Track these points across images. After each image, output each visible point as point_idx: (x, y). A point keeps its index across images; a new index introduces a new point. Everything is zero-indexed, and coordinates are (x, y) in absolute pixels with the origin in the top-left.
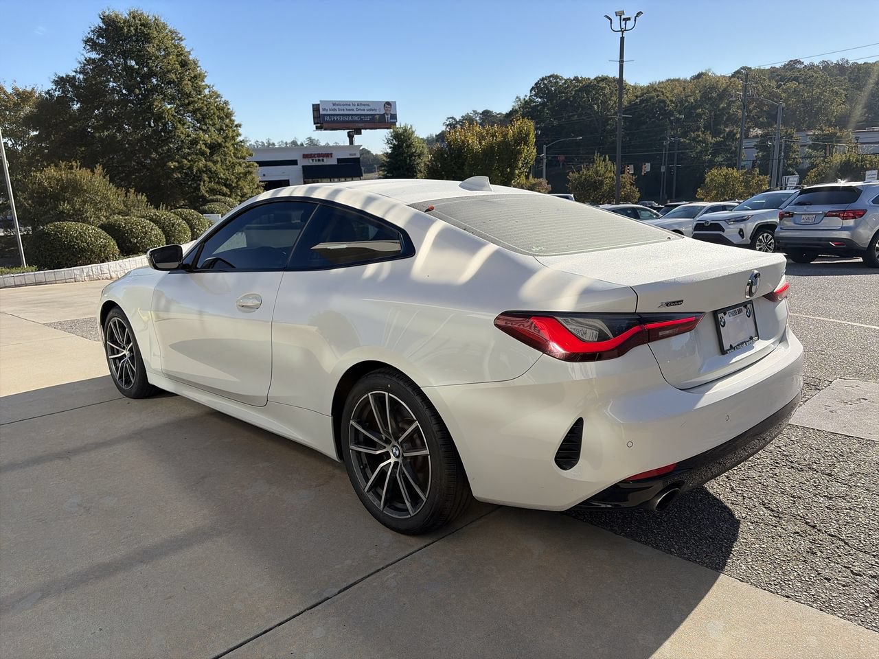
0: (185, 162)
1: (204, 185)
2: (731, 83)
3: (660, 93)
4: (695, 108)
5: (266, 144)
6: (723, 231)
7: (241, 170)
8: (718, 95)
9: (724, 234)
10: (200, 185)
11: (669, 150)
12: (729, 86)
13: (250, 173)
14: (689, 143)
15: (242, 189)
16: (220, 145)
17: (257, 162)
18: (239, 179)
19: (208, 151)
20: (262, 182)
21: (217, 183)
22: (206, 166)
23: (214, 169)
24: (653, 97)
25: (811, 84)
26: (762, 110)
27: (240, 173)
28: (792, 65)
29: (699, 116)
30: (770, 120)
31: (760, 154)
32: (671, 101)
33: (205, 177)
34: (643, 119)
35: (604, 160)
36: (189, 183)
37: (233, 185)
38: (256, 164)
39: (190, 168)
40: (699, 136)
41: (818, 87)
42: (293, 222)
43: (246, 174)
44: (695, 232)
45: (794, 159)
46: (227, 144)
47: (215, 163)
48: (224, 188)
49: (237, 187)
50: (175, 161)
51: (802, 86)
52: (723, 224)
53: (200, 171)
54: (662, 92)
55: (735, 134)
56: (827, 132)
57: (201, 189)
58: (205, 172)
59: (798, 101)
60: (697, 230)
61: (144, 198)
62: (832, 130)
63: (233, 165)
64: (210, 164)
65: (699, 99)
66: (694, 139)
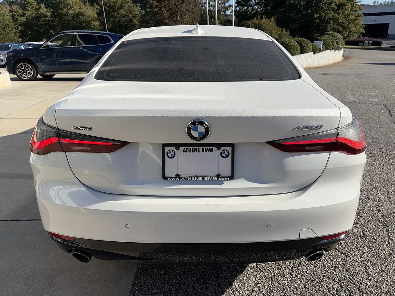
0: (323, 14)
1: (330, 26)
5: (390, 3)
7: (353, 17)
10: (328, 26)
13: (357, 19)
15: (350, 28)
16: (344, 5)
17: (364, 14)
18: (350, 23)
19: (336, 8)
20: (364, 24)
21: (338, 24)
22: (333, 16)
23: (337, 17)
27: (352, 20)
33: (332, 22)
36: (323, 25)
37: (346, 26)
38: (363, 15)
39: (325, 17)
42: (382, 46)
43: (354, 20)
46: (348, 4)
47: (339, 14)
48: (340, 28)
49: (348, 27)
50: (318, 14)
53: (330, 19)
57: (328, 28)
58: (332, 19)
61: (288, 33)
63: (349, 15)
64: (336, 15)
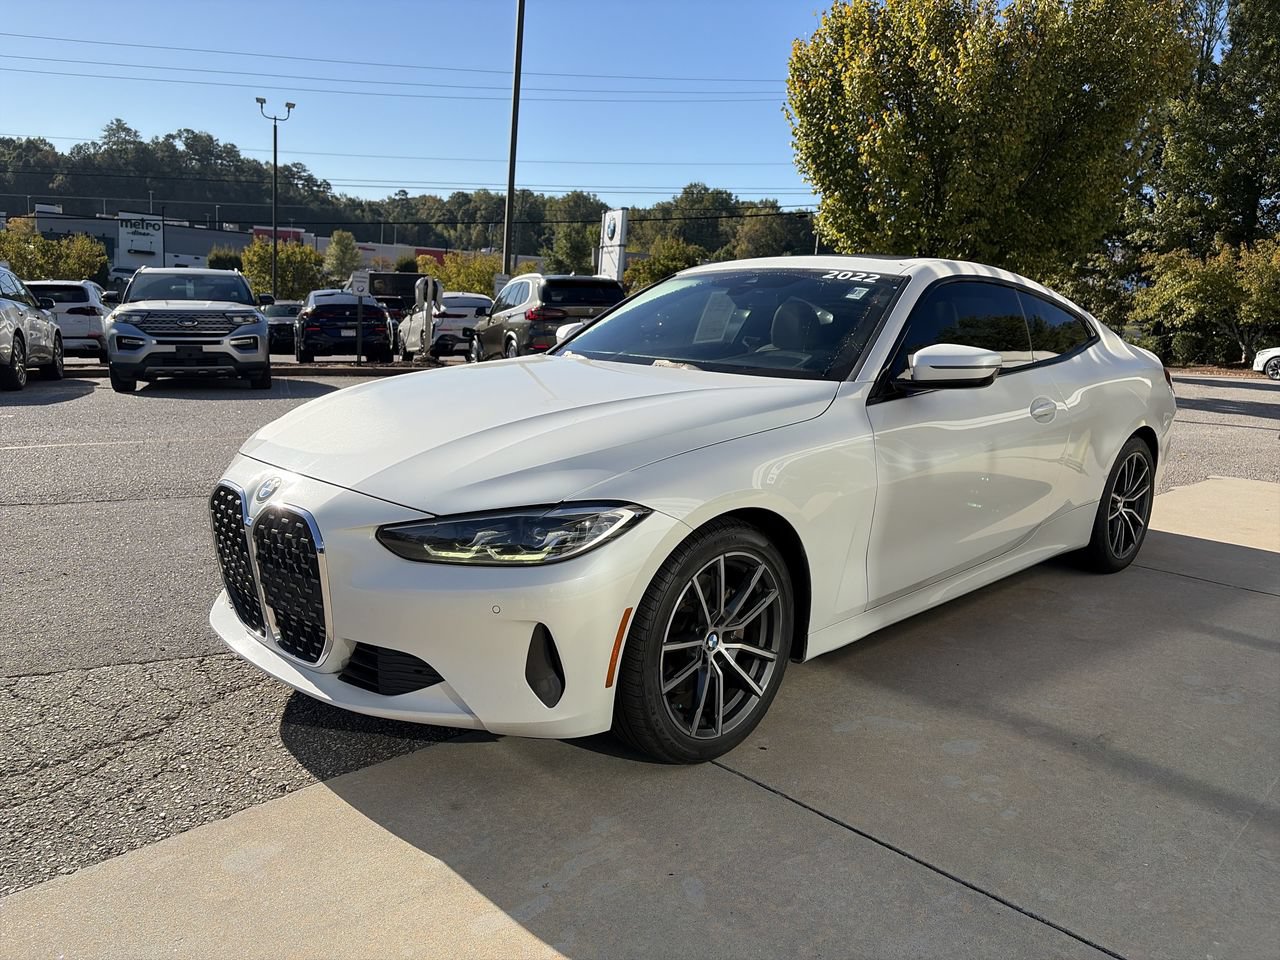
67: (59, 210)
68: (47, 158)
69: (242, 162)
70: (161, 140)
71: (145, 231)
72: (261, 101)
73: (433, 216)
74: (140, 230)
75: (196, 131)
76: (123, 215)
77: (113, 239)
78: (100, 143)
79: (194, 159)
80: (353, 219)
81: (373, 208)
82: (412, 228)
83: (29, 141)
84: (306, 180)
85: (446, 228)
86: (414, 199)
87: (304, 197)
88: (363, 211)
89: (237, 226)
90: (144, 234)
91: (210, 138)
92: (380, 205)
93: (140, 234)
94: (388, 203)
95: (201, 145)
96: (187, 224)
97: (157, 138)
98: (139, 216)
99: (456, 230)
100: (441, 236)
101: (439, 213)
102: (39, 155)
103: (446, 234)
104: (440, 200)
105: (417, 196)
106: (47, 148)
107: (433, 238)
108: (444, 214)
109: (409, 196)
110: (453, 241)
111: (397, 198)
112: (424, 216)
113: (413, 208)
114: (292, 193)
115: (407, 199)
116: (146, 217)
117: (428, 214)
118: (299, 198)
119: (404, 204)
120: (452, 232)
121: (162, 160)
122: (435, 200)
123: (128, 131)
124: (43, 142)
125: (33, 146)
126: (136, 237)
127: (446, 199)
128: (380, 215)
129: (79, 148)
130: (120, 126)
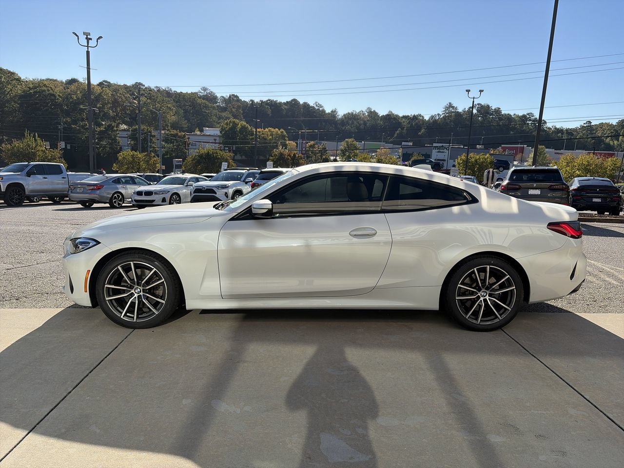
2: (103, 91)
3: (50, 89)
4: (79, 104)
6: (216, 193)
8: (95, 98)
9: (217, 196)
11: (64, 133)
12: (102, 92)
14: (79, 130)
24: (44, 91)
25: (154, 101)
26: (126, 113)
28: (138, 86)
29: (83, 110)
30: (132, 120)
31: (132, 142)
32: (59, 96)
34: (37, 106)
35: (34, 136)
40: (86, 125)
41: (158, 103)
44: (195, 194)
45: (154, 147)
51: (149, 101)
52: (215, 189)
54: (51, 88)
55: (113, 127)
56: (173, 133)
59: (147, 110)
60: (196, 193)
62: (175, 132)
65: (80, 97)
66: (83, 127)
67: (411, 144)
68: (419, 122)
69: (502, 115)
70: (466, 110)
71: (443, 151)
72: (468, 91)
73: (605, 134)
74: (441, 151)
75: (483, 104)
76: (435, 145)
77: (430, 155)
78: (441, 114)
79: (480, 117)
80: (556, 138)
81: (569, 132)
82: (590, 141)
83: (414, 116)
84: (533, 121)
85: (612, 140)
86: (595, 125)
87: (531, 129)
88: (562, 134)
89: (483, 146)
90: (442, 152)
91: (488, 106)
92: (575, 130)
93: (441, 152)
94: (580, 129)
95: (485, 110)
96: (462, 147)
97: (465, 109)
98: (441, 145)
99: (618, 141)
100: (609, 144)
101: (609, 132)
102: (417, 121)
103: (611, 143)
104: (612, 125)
105: (598, 124)
106: (421, 118)
107: (603, 146)
108: (612, 133)
109: (592, 124)
110: (615, 147)
111: (585, 125)
112: (600, 135)
113: (594, 130)
114: (524, 128)
115: (590, 126)
116: (444, 145)
117: (602, 133)
118: (528, 130)
119: (589, 128)
120: (616, 142)
121: (466, 118)
122: (608, 124)
123: (453, 107)
124: (420, 115)
125: (415, 117)
126: (439, 153)
127: (614, 124)
128: (572, 135)
129: (432, 117)
130: (451, 106)
